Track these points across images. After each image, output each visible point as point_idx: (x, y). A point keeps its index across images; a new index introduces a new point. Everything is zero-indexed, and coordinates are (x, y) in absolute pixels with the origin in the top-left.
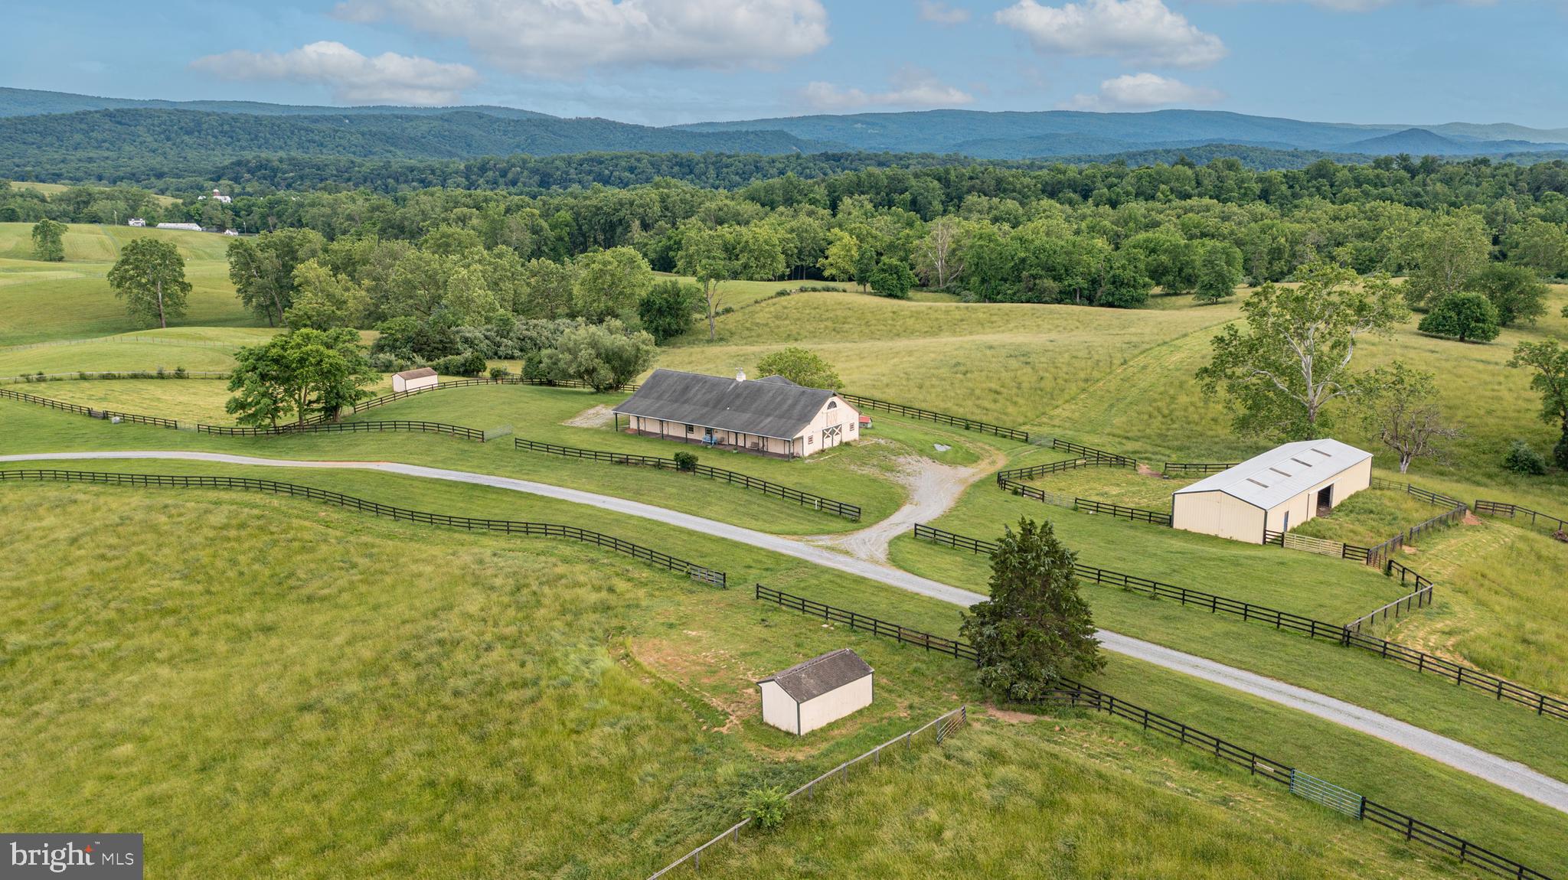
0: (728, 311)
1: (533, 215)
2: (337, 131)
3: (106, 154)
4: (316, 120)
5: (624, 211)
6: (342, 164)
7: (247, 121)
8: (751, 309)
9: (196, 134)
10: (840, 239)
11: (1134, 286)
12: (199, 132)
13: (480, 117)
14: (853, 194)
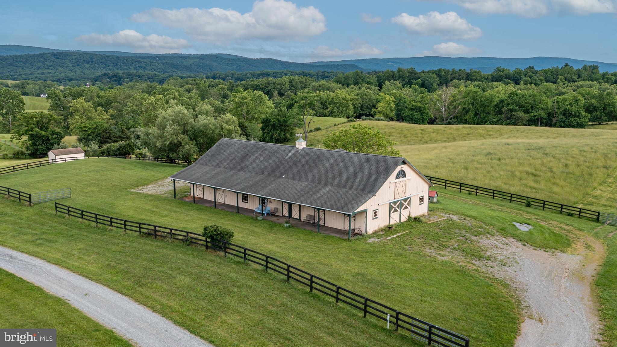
0: (318, 129)
1: (224, 88)
2: (152, 63)
3: (50, 71)
4: (144, 58)
5: (270, 87)
6: (150, 75)
7: (113, 58)
8: (331, 129)
9: (91, 63)
10: (385, 98)
11: (578, 117)
12: (92, 62)
13: (217, 58)
14: (390, 81)
